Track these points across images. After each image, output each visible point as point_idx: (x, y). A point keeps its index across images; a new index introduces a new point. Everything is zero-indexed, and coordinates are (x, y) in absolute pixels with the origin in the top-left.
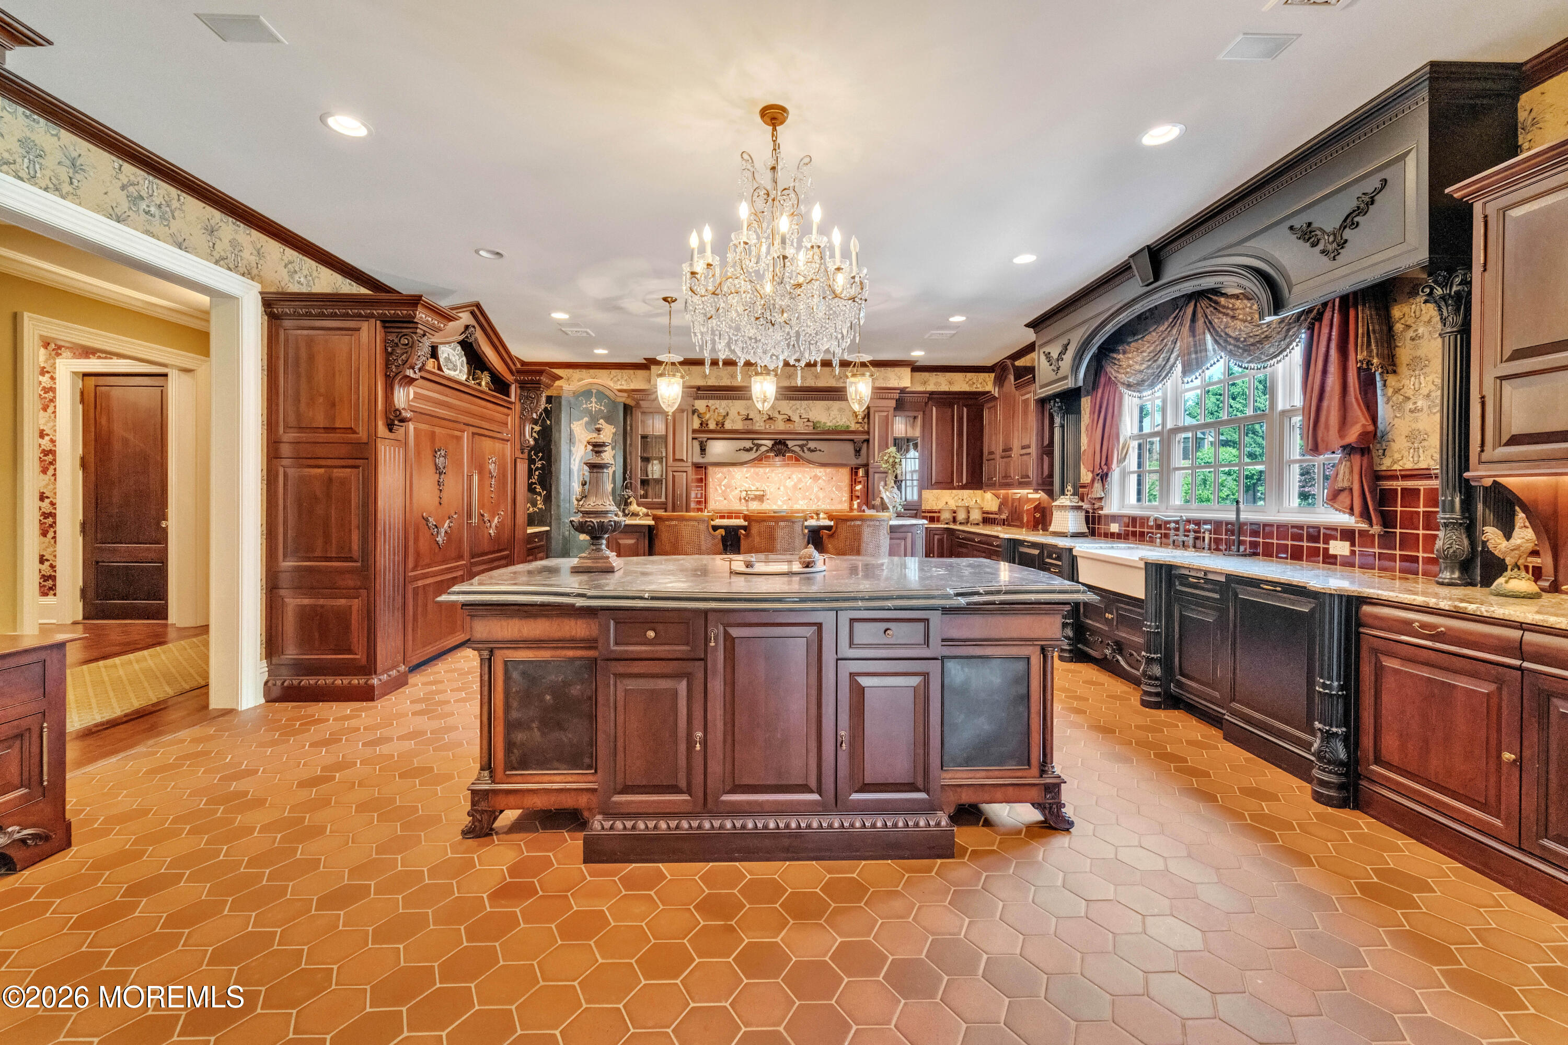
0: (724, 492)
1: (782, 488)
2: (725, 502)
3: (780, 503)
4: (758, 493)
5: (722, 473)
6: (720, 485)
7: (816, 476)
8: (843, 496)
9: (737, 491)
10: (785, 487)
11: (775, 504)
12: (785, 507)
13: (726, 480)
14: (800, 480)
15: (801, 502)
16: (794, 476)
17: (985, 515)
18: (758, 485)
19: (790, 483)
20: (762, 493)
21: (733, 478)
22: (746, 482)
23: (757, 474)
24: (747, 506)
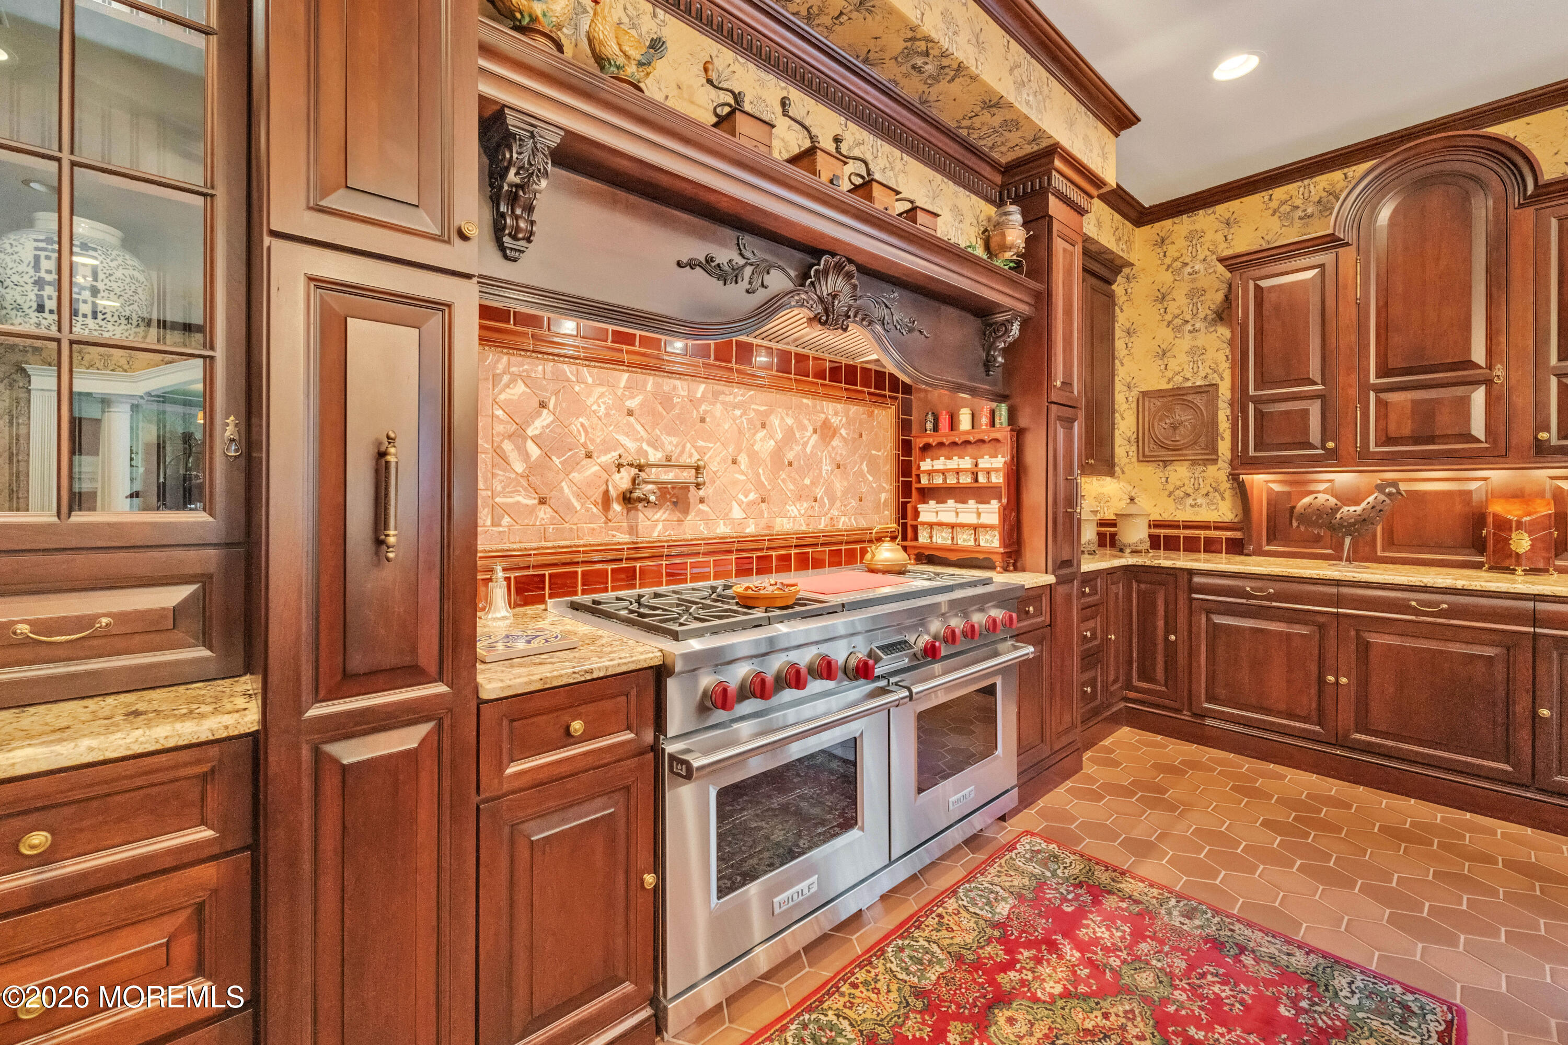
0: (533, 469)
1: (743, 459)
2: (544, 513)
3: (737, 513)
4: (669, 476)
5: (527, 380)
6: (518, 435)
7: (826, 424)
8: (881, 489)
9: (592, 469)
10: (753, 456)
11: (726, 518)
12: (751, 529)
13: (545, 418)
14: (789, 436)
15: (793, 510)
16: (775, 421)
17: (1153, 531)
18: (670, 442)
19: (764, 445)
20: (688, 476)
21: (578, 407)
22: (630, 433)
23: (666, 401)
24: (633, 530)
